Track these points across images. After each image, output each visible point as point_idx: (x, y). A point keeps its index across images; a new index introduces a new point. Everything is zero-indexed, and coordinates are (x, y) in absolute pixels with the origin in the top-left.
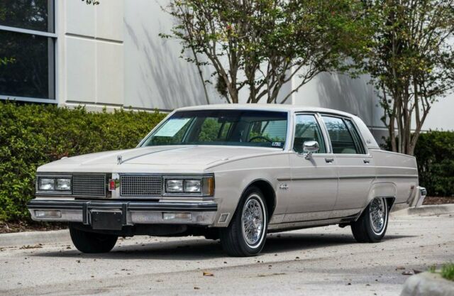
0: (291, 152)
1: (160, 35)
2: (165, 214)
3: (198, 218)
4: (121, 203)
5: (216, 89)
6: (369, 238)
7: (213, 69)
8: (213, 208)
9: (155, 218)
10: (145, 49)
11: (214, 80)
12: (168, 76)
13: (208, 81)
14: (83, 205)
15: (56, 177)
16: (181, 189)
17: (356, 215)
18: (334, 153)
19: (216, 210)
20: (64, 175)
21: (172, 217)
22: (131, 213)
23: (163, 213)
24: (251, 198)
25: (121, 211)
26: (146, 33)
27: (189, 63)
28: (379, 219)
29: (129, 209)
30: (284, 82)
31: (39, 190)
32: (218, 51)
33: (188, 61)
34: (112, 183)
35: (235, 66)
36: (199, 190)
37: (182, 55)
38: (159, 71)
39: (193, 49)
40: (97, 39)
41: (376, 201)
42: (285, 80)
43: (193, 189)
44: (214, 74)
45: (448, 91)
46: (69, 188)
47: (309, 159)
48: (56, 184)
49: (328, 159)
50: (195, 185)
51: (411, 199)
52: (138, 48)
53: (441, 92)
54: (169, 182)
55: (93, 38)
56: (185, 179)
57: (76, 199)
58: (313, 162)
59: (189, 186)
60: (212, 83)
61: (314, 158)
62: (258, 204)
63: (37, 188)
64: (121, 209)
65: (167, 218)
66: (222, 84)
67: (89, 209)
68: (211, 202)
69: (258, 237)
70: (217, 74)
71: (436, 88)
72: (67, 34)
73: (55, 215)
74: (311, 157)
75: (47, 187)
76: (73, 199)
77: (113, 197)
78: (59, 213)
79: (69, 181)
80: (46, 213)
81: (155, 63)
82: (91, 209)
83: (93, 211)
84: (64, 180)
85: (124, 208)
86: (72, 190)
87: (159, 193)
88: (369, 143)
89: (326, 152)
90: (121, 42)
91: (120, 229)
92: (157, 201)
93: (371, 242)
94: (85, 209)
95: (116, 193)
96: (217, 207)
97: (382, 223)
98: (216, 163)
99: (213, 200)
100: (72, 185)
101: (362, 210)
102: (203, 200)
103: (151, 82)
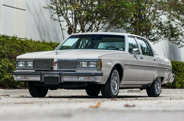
0: (128, 53)
1: (43, 7)
2: (79, 77)
3: (95, 79)
4: (59, 72)
5: (68, 33)
6: (154, 95)
7: (66, 24)
8: (101, 75)
9: (74, 79)
10: (33, 14)
11: (67, 29)
12: (43, 27)
13: (64, 29)
14: (41, 73)
15: (26, 61)
16: (86, 66)
17: (150, 84)
18: (143, 55)
19: (102, 76)
20: (30, 60)
21: (83, 79)
22: (63, 77)
23: (78, 77)
24: (114, 72)
25: (59, 76)
26: (34, 7)
27: (55, 21)
28: (158, 86)
29: (62, 75)
30: (99, 30)
31: (17, 67)
32: (69, 16)
33: (55, 20)
34: (54, 63)
35: (76, 23)
36: (95, 67)
37: (52, 17)
38: (39, 25)
39: (58, 14)
40: (16, 8)
41: (157, 78)
42: (99, 29)
43: (92, 66)
44: (67, 26)
45: (160, 40)
46: (32, 66)
47: (135, 57)
48: (26, 64)
49: (141, 57)
50: (93, 64)
51: (168, 79)
52: (31, 14)
53: (157, 40)
54: (80, 63)
55: (14, 7)
56: (89, 62)
57: (36, 71)
58: (137, 58)
59: (91, 65)
60: (66, 30)
61: (137, 56)
62: (116, 75)
63: (16, 66)
64: (59, 75)
65: (80, 79)
66: (70, 30)
67: (43, 75)
68: (100, 72)
69: (116, 90)
70: (68, 26)
71: (154, 38)
72: (3, 5)
73: (26, 78)
74: (136, 55)
75: (21, 65)
76: (34, 71)
77: (54, 69)
78: (27, 77)
79: (32, 63)
80: (22, 77)
81: (37, 21)
82: (44, 75)
83: (45, 76)
84: (29, 62)
85: (60, 74)
86: (34, 67)
87: (76, 68)
88: (155, 52)
89: (140, 54)
90: (25, 10)
91: (58, 84)
92: (75, 71)
93: (155, 97)
94: (41, 75)
95: (55, 68)
96: (103, 74)
97: (159, 88)
98: (101, 55)
99: (101, 71)
100: (34, 64)
101: (152, 82)
102: (97, 71)
103: (36, 29)
